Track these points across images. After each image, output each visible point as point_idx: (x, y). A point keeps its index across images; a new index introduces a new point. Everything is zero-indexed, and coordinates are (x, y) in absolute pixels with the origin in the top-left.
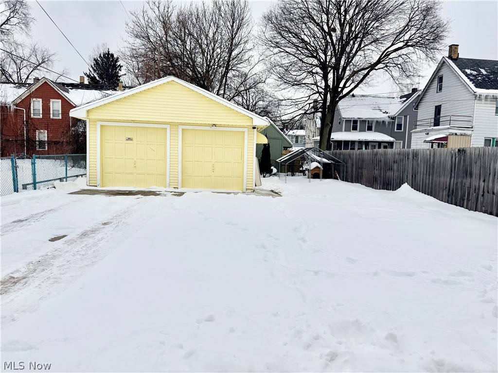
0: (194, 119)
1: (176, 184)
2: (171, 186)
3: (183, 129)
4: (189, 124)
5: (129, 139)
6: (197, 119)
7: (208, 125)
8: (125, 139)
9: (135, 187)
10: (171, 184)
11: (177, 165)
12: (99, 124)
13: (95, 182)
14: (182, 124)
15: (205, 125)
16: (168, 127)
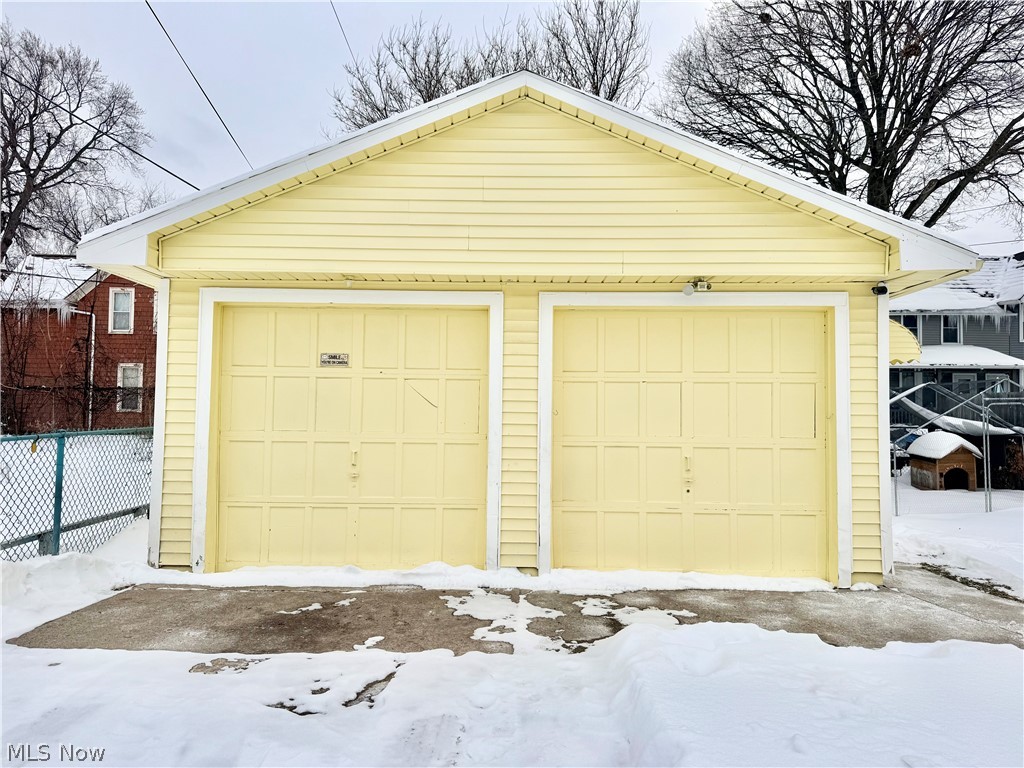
0: (618, 258)
1: (530, 550)
2: (506, 562)
3: (557, 311)
4: (584, 285)
5: (335, 360)
6: (628, 258)
7: (673, 285)
8: (315, 360)
9: (350, 570)
10: (506, 550)
11: (531, 466)
12: (209, 298)
13: (183, 548)
14: (553, 285)
15: (654, 285)
16: (494, 301)
